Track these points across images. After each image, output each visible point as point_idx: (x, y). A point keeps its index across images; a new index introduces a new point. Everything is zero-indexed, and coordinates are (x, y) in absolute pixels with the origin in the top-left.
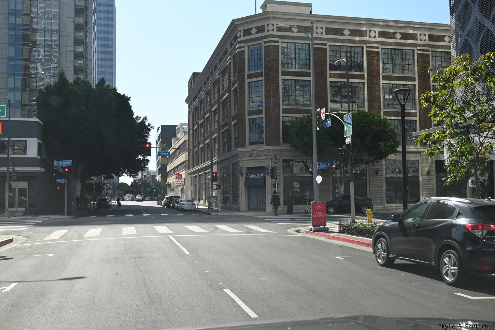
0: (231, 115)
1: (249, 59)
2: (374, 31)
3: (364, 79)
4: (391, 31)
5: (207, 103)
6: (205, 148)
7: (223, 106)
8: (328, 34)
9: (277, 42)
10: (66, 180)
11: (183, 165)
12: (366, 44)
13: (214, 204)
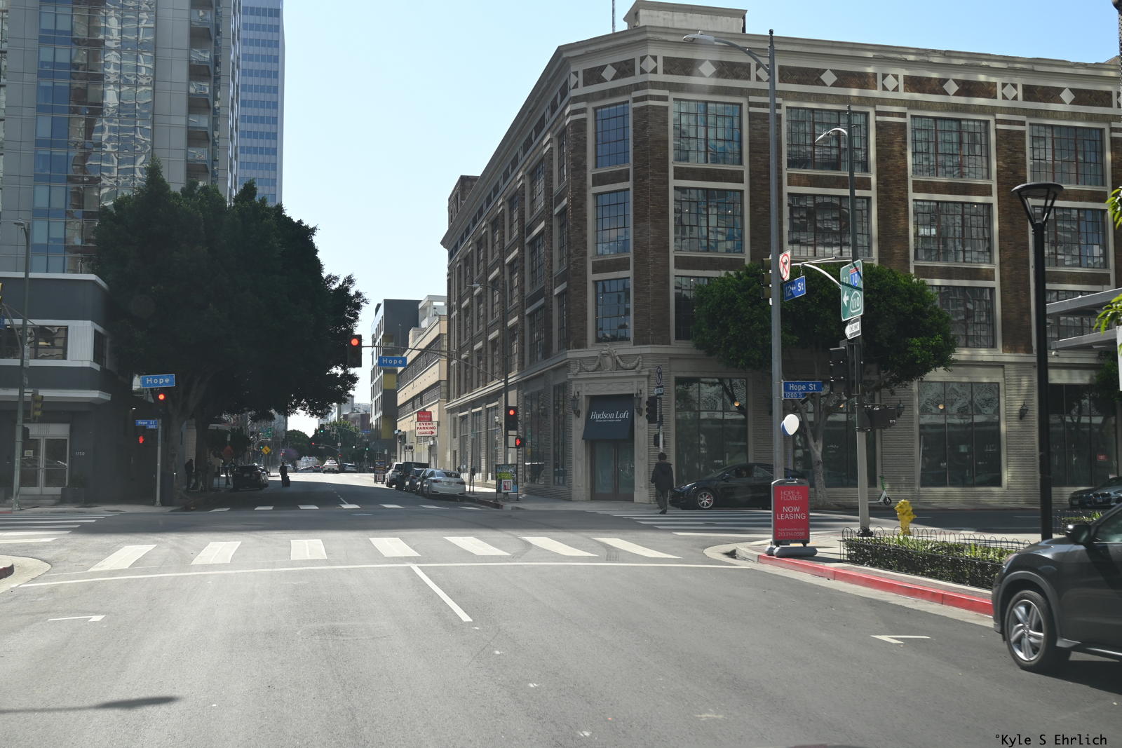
0: (552, 272)
1: (596, 140)
2: (893, 75)
3: (870, 189)
4: (934, 75)
5: (493, 246)
6: (487, 351)
7: (532, 253)
8: (785, 82)
9: (665, 98)
10: (160, 420)
11: (435, 392)
12: (874, 106)
13: (509, 483)
